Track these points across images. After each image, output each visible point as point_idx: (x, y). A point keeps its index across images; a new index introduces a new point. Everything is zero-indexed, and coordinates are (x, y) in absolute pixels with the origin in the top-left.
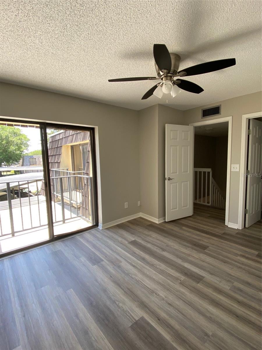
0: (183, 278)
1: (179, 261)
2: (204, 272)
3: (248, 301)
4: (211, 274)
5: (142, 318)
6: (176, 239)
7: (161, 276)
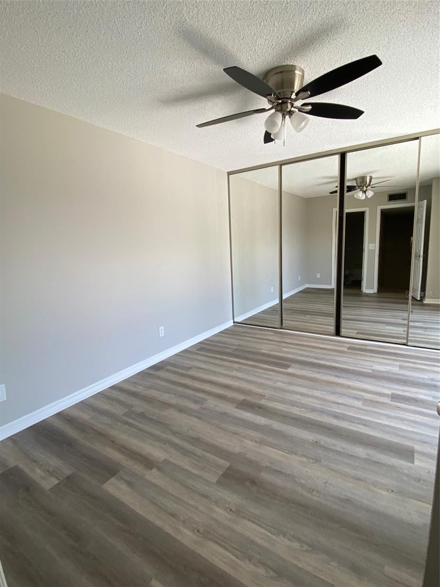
0: (263, 402)
1: (276, 425)
2: (235, 414)
3: (195, 394)
4: (225, 414)
5: (286, 369)
6: (309, 496)
7: (291, 399)
